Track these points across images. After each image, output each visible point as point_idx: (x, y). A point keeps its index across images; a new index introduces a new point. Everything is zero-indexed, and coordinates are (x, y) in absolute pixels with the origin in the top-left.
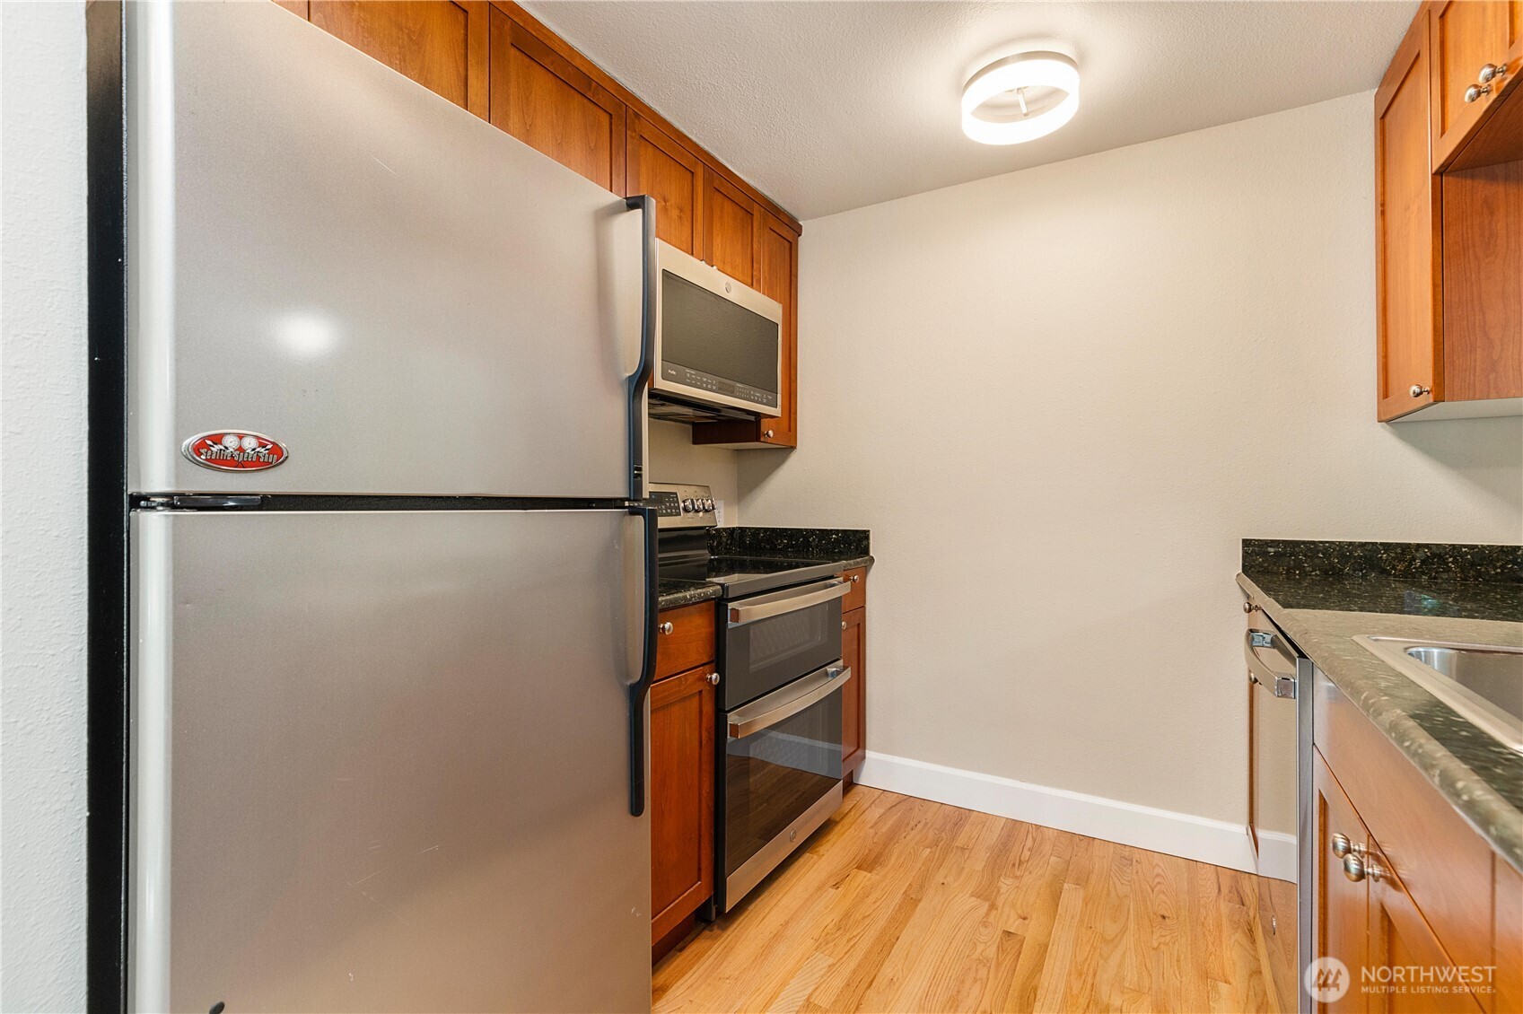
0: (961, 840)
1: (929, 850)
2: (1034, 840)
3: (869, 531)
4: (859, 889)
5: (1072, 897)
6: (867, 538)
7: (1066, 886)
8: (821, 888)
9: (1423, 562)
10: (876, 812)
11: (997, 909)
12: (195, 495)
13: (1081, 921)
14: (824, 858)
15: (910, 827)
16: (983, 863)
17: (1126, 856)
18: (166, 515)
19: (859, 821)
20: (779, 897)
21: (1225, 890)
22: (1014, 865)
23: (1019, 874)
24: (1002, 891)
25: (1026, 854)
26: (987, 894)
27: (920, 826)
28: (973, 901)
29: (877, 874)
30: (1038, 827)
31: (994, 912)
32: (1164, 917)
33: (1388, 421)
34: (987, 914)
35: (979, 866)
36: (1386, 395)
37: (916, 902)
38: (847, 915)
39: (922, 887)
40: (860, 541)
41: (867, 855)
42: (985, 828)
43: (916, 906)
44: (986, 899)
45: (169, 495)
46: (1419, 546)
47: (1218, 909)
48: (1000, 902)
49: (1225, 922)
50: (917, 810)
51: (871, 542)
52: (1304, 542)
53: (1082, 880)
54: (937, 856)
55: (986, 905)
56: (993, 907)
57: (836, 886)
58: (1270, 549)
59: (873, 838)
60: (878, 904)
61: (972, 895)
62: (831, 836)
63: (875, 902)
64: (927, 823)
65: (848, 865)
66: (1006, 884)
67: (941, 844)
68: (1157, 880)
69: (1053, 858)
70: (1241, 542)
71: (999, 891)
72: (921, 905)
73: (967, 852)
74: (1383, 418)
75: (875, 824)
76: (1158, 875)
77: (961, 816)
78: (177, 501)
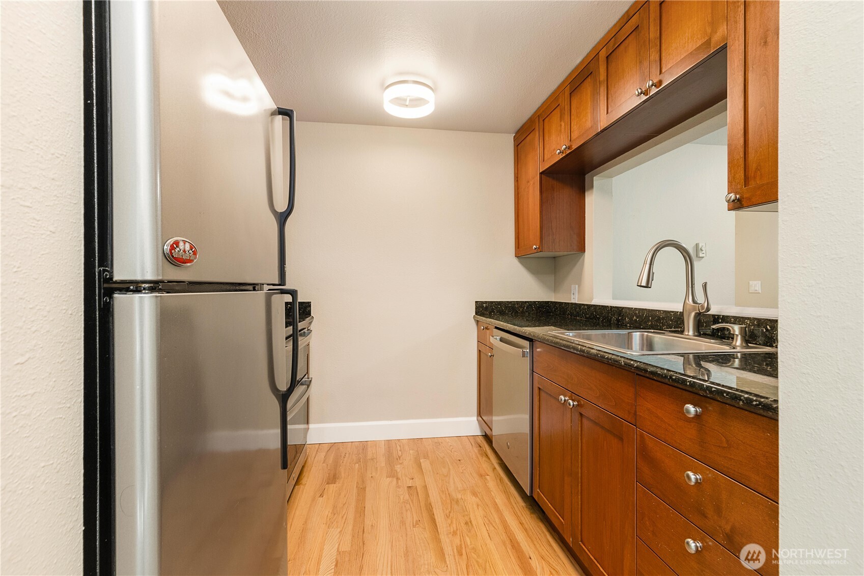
0: (369, 456)
1: (357, 464)
2: (400, 446)
3: (310, 302)
4: (334, 492)
5: (425, 464)
6: (310, 306)
7: (421, 461)
8: (314, 500)
9: (527, 308)
10: (322, 455)
11: (400, 479)
12: (169, 282)
13: (433, 472)
14: (307, 485)
15: (342, 457)
16: (384, 462)
17: (437, 442)
18: (157, 297)
19: (315, 462)
20: (294, 512)
21: (473, 444)
22: (397, 459)
23: (401, 462)
24: (398, 471)
25: (400, 453)
26: (393, 474)
27: (347, 455)
28: (389, 480)
29: (339, 483)
30: (399, 440)
31: (399, 481)
32: (459, 460)
33: (517, 257)
34: (397, 483)
35: (383, 464)
36: (518, 248)
37: (364, 489)
38: (335, 507)
39: (363, 482)
40: (306, 307)
41: (329, 476)
42: (377, 447)
43: (365, 490)
44: (393, 477)
45: (156, 282)
46: (526, 302)
47: (474, 451)
48: (400, 475)
49: (478, 455)
50: (341, 448)
51: (312, 308)
52: (494, 302)
53: (426, 457)
54: (362, 466)
55: (395, 479)
56: (398, 479)
57: (321, 496)
58: (484, 305)
59: (327, 467)
60: (347, 496)
61: (387, 477)
62: (304, 474)
63: (345, 496)
64: (349, 453)
65: (322, 484)
66: (398, 468)
67: (361, 460)
68: (451, 447)
69: (411, 451)
70: (474, 302)
71: (397, 471)
72: (367, 489)
73: (375, 460)
74: (518, 256)
75: (324, 461)
76: (451, 446)
77: (363, 446)
78: (155, 286)
